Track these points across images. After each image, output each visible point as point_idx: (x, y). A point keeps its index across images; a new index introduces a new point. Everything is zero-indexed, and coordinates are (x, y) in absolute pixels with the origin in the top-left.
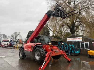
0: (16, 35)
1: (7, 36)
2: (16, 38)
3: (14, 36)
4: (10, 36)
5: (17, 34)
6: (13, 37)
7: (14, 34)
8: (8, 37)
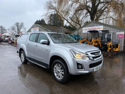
0: (18, 27)
1: (5, 29)
2: (18, 31)
3: (16, 29)
4: (11, 28)
5: (19, 25)
6: (14, 29)
7: (15, 26)
8: (7, 30)
